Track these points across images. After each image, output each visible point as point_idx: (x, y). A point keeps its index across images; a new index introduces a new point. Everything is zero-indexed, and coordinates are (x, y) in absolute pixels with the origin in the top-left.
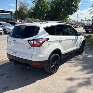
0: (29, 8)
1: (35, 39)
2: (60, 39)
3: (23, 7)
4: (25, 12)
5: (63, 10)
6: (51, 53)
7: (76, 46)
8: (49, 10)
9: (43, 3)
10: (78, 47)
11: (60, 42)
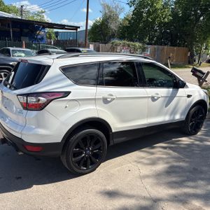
0: (122, 17)
1: (31, 94)
2: (106, 96)
3: (110, 16)
4: (113, 26)
5: (203, 19)
6: (71, 126)
7: (171, 115)
8: (166, 20)
9: (152, 4)
10: (178, 117)
11: (105, 101)
